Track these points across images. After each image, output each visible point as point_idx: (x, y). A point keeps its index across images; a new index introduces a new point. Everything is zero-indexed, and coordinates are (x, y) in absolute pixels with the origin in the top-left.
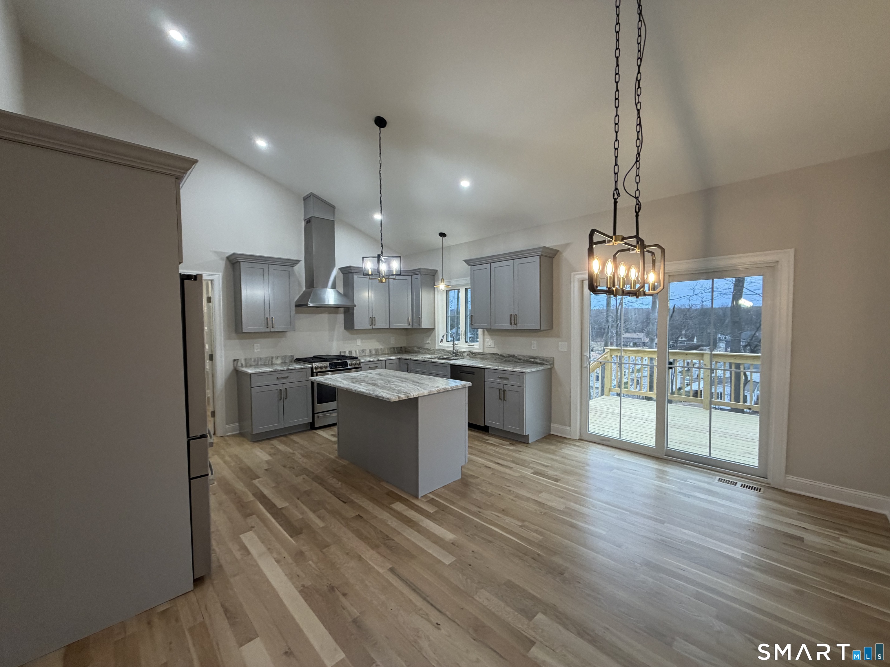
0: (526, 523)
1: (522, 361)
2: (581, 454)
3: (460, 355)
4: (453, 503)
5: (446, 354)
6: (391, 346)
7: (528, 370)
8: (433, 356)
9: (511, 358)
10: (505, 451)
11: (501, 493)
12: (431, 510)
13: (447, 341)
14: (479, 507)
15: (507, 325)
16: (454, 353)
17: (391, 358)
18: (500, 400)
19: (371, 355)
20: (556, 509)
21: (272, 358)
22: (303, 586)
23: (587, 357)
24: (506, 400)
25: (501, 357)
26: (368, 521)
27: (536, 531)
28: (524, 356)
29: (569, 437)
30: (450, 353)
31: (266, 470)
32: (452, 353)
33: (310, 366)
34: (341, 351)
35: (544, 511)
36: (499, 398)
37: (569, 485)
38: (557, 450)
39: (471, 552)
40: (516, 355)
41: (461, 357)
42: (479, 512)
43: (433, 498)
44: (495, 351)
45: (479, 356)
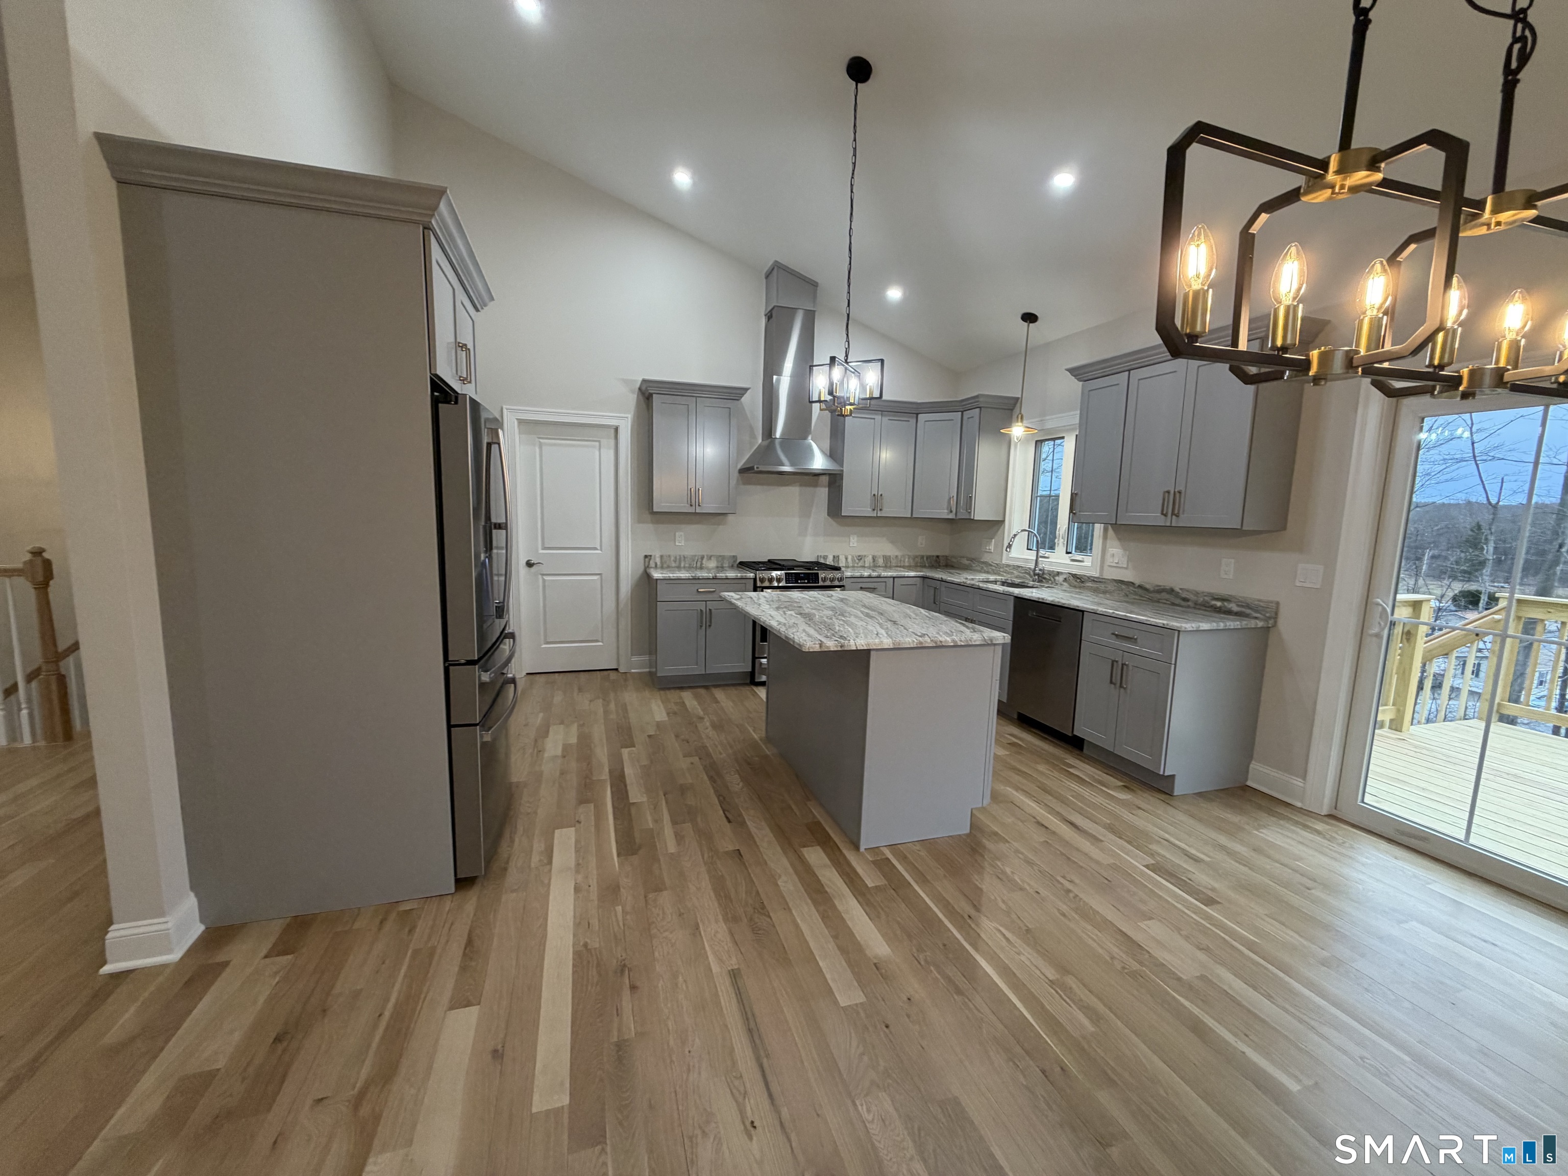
0: (1070, 981)
1: (1189, 603)
2: (1316, 854)
3: (1050, 580)
4: (923, 880)
5: (1021, 575)
6: (918, 554)
7: (1188, 626)
8: (992, 578)
9: (1164, 595)
10: (1099, 800)
11: (1041, 890)
12: (871, 879)
13: (1028, 549)
14: (975, 906)
15: (1154, 517)
16: (1035, 575)
17: (907, 574)
18: (1113, 686)
19: (875, 566)
20: (1174, 973)
21: (702, 558)
22: (586, 945)
23: (1384, 609)
24: (1125, 689)
25: (1140, 591)
26: (747, 864)
27: (1086, 1009)
28: (1197, 594)
29: (1299, 805)
30: (1029, 574)
31: (650, 736)
32: (1032, 573)
33: (752, 575)
34: (819, 554)
35: (1135, 966)
36: (1109, 681)
37: (1238, 923)
38: (1247, 827)
39: (905, 999)
40: (1177, 589)
41: (1052, 583)
42: (969, 916)
43: (888, 859)
44: (1128, 576)
45: (1089, 584)
